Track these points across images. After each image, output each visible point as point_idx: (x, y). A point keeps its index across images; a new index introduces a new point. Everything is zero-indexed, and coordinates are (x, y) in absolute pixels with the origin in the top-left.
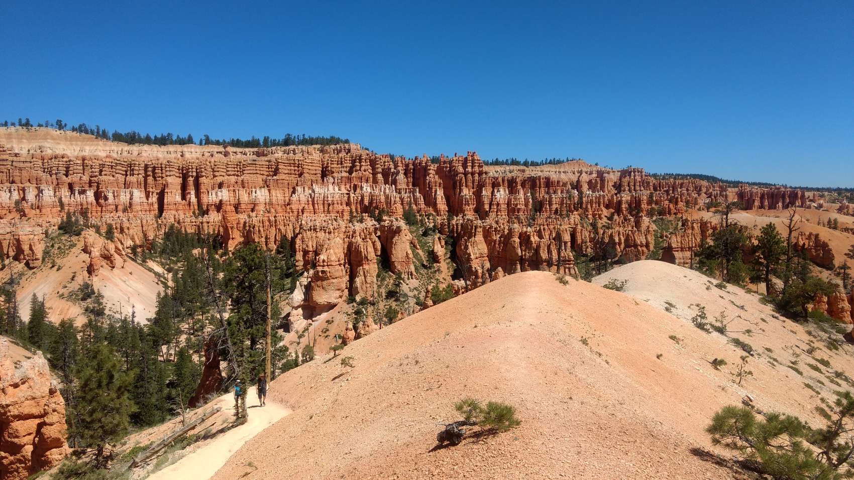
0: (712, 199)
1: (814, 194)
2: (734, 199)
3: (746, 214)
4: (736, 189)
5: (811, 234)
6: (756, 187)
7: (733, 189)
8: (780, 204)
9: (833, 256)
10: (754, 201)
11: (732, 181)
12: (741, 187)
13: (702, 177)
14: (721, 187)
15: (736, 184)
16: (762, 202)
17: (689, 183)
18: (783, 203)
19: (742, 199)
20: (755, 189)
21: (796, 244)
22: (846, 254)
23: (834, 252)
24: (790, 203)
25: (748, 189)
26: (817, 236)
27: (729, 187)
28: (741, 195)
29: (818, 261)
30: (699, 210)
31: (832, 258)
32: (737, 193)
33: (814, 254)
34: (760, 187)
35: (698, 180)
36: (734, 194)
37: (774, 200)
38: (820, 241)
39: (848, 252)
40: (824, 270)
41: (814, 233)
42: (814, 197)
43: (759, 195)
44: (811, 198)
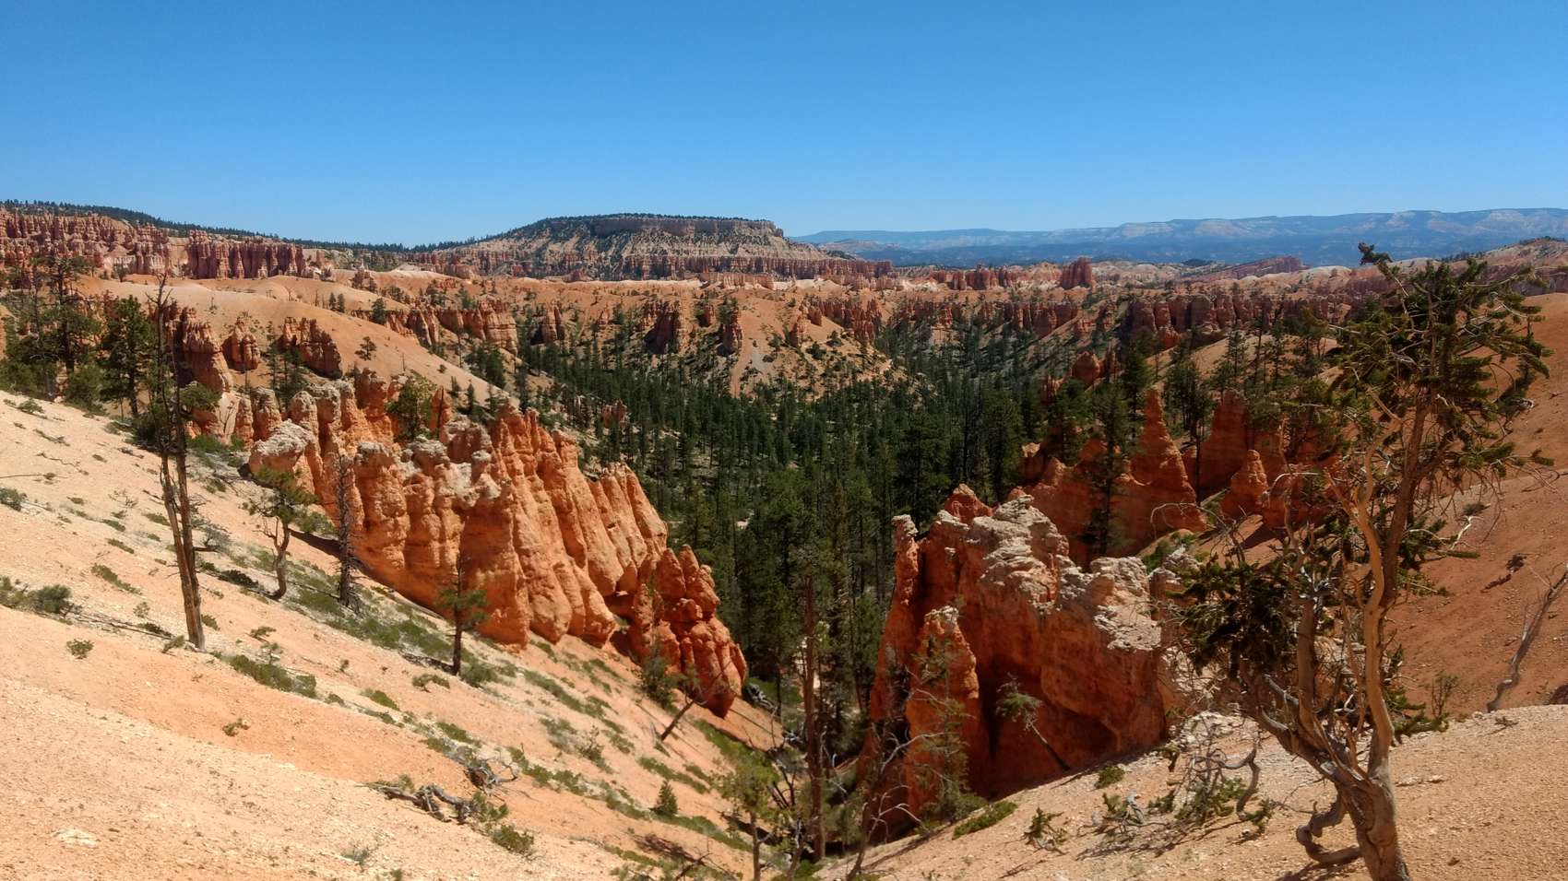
0: (137, 257)
1: (318, 253)
2: (182, 258)
3: (199, 286)
4: (186, 240)
5: (304, 320)
6: (221, 238)
7: (179, 239)
8: (264, 269)
9: (339, 357)
10: (218, 263)
11: (179, 225)
12: (194, 236)
13: (116, 214)
14: (154, 234)
15: (184, 230)
16: (233, 265)
17: (88, 223)
18: (269, 268)
19: (197, 257)
20: (221, 241)
21: (282, 340)
22: (357, 353)
23: (339, 349)
24: (280, 267)
25: (208, 241)
26: (313, 323)
27: (172, 234)
28: (194, 252)
29: (317, 366)
30: (104, 276)
31: (337, 361)
32: (186, 248)
33: (311, 354)
34: (229, 238)
35: (106, 218)
36: (182, 248)
37: (254, 263)
38: (318, 331)
39: (360, 349)
40: (326, 380)
41: (309, 319)
42: (318, 258)
43: (227, 252)
44: (314, 259)
